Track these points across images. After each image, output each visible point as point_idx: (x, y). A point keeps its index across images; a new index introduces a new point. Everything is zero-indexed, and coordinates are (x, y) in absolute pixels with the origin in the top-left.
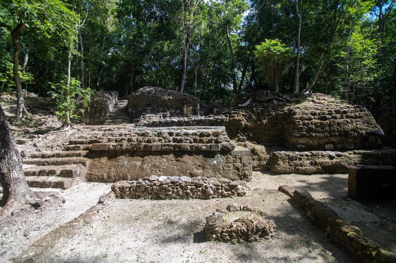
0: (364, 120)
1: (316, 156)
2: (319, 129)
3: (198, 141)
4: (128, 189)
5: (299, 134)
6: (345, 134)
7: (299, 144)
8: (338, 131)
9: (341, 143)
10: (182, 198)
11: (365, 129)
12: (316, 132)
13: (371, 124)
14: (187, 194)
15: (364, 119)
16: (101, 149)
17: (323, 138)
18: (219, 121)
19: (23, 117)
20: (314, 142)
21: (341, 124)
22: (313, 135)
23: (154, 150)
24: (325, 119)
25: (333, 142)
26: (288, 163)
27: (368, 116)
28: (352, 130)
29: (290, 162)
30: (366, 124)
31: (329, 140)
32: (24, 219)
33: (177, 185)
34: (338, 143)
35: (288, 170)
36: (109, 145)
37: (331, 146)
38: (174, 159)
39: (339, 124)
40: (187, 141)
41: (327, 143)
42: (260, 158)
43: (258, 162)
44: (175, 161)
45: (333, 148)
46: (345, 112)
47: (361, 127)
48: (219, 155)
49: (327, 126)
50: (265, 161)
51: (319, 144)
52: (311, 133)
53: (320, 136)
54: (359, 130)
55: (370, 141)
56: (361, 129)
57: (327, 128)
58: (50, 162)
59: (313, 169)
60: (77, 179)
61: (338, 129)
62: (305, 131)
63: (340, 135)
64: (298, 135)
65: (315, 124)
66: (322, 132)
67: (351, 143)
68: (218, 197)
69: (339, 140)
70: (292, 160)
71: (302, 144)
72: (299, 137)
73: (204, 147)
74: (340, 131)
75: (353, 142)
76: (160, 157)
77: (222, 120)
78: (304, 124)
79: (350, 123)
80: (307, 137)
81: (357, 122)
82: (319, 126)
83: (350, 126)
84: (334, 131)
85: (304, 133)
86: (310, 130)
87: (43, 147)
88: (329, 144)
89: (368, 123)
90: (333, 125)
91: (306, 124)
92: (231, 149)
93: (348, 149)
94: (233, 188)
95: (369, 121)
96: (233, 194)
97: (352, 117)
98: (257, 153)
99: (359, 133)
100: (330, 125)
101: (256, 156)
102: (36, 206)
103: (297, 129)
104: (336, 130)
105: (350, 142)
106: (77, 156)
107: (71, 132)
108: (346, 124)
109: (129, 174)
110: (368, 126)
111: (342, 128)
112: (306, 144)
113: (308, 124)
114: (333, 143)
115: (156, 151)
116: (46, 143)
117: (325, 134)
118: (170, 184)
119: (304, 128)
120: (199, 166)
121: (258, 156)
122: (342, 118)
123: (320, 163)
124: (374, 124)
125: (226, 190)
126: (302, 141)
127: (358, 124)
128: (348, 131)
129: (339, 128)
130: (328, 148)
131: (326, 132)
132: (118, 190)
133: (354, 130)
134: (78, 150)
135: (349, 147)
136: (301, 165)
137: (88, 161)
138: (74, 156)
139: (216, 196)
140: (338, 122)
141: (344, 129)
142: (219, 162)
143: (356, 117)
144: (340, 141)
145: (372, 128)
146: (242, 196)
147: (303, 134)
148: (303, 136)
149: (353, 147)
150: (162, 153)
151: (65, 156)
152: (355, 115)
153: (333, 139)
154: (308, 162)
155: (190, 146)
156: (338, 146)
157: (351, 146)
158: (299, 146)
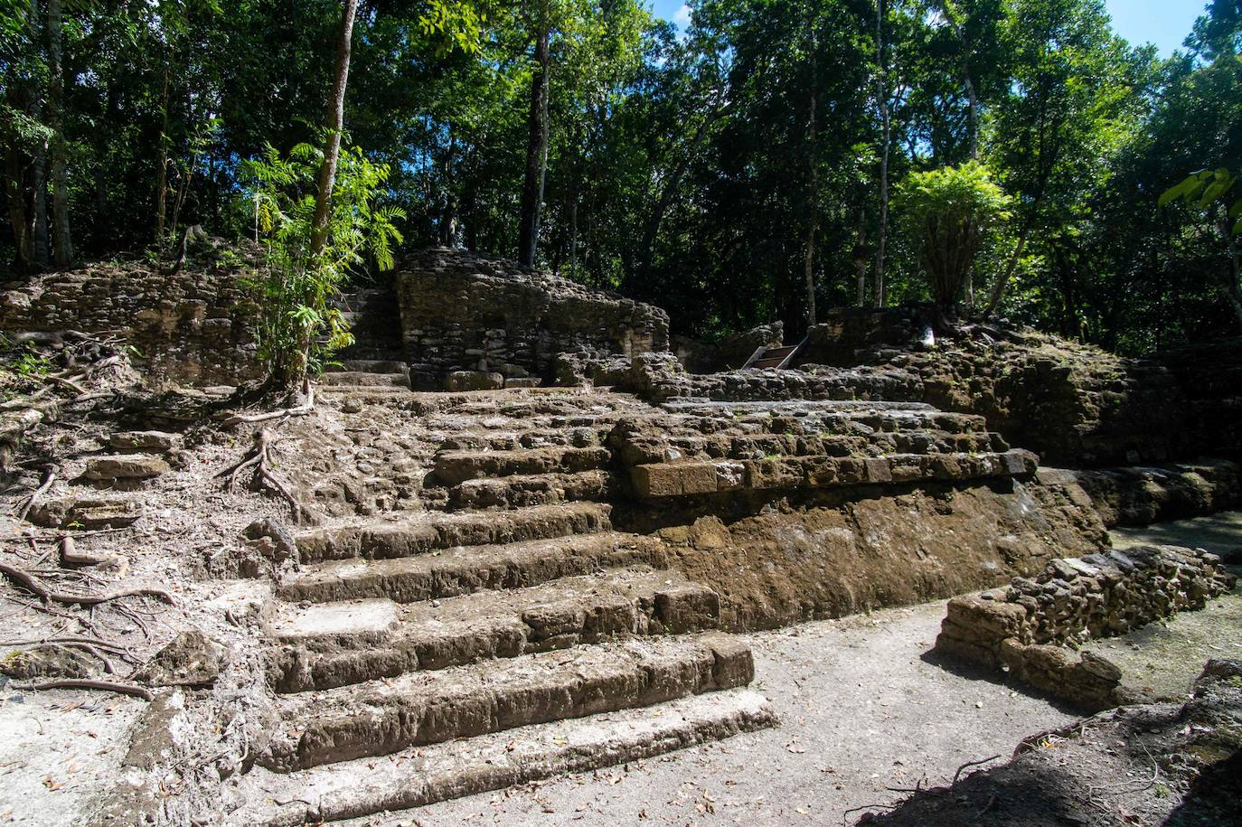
2: (1118, 413)
7: (1085, 451)
8: (1147, 420)
12: (1114, 419)
15: (1172, 391)
16: (691, 488)
21: (1148, 402)
22: (1110, 427)
23: (875, 480)
30: (1177, 404)
36: (719, 469)
49: (1129, 408)
51: (1117, 452)
58: (472, 576)
73: (988, 464)
74: (1150, 419)
76: (893, 502)
106: (576, 531)
112: (1095, 450)
115: (881, 484)
117: (1128, 427)
126: (1089, 442)
131: (1129, 420)
134: (539, 501)
138: (562, 533)
142: (1031, 507)
150: (891, 487)
151: (516, 538)
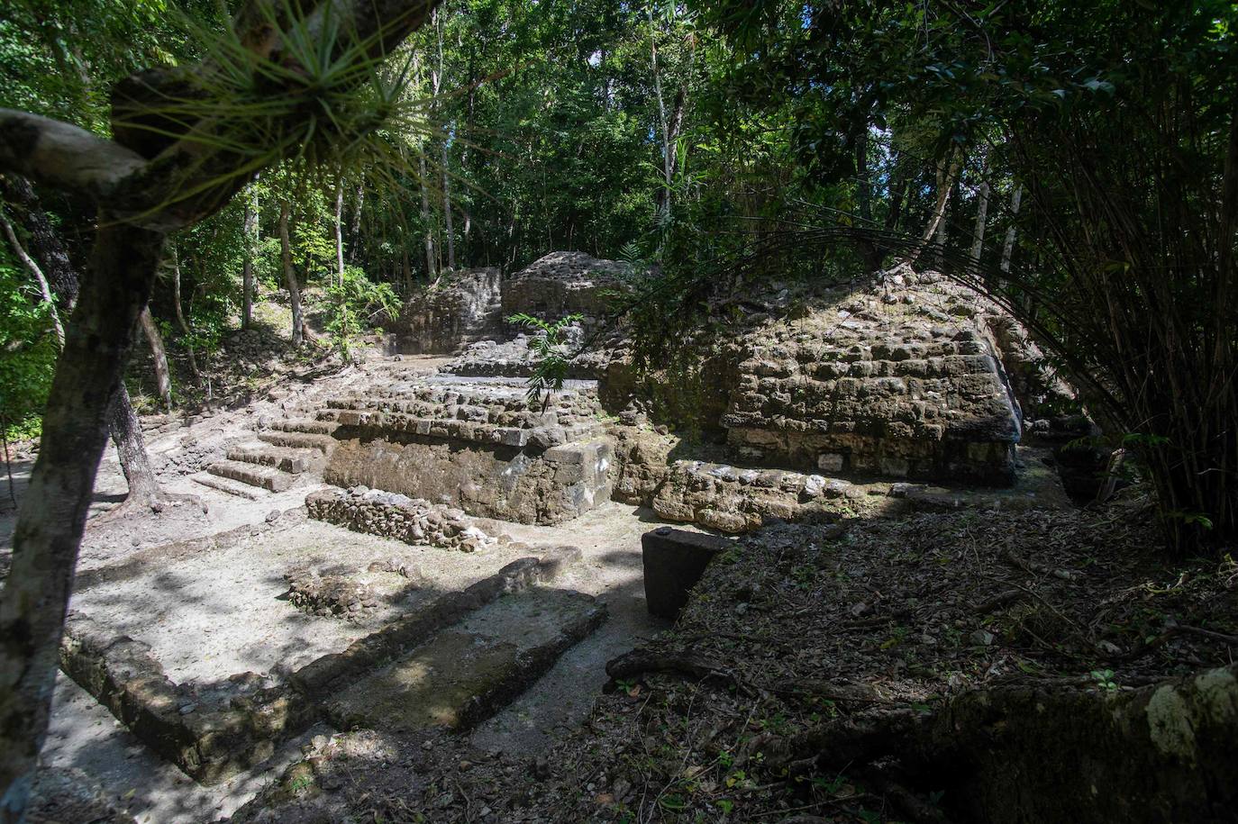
0: (954, 385)
1: (764, 486)
2: (801, 407)
3: (495, 419)
4: (327, 506)
5: (742, 416)
6: (875, 427)
7: (747, 444)
8: (854, 418)
9: (871, 454)
10: (383, 533)
11: (948, 417)
12: (790, 413)
13: (976, 401)
14: (390, 529)
15: (956, 381)
16: (350, 422)
17: (808, 433)
18: (586, 366)
19: (303, 343)
20: (787, 444)
21: (867, 394)
22: (778, 422)
23: (419, 433)
24: (825, 374)
25: (848, 448)
26: (685, 494)
27: (973, 372)
28: (897, 417)
29: (688, 492)
30: (957, 400)
31: (833, 441)
32: (135, 525)
33: (380, 510)
34: (861, 455)
35: (677, 514)
36: (361, 415)
37: (836, 461)
38: (446, 455)
39: (862, 394)
40: (476, 418)
41: (826, 450)
42: (645, 473)
43: (639, 481)
44: (447, 461)
45: (839, 468)
46: (900, 355)
47: (935, 409)
48: (522, 457)
49: (826, 399)
50: (656, 482)
51: (803, 453)
52: (774, 417)
53: (800, 426)
54: (922, 419)
55: (970, 456)
56: (929, 415)
57: (825, 405)
59: (736, 522)
60: (303, 476)
61: (855, 410)
62: (759, 409)
63: (858, 431)
64: (739, 419)
65: (792, 391)
66: (809, 417)
67: (902, 456)
68: (430, 544)
69: (866, 444)
70: (695, 489)
71: (756, 446)
72: (741, 425)
73: (497, 435)
74: (862, 417)
75: (908, 455)
76: (428, 448)
77: (593, 365)
78: (761, 389)
79: (901, 394)
80: (762, 427)
81: (926, 391)
82: (802, 398)
83: (899, 403)
84: (843, 417)
85: (758, 414)
86: (774, 407)
87: (295, 410)
88: (831, 455)
89: (966, 396)
90: (843, 397)
91: (767, 388)
92: (546, 444)
93: (888, 475)
94: (457, 531)
95: (970, 390)
96: (454, 545)
97: (916, 373)
98: (640, 458)
99: (918, 428)
100: (835, 396)
101: (639, 466)
102: (156, 511)
103: (740, 401)
104: (850, 412)
105: (898, 455)
106: (322, 433)
107: (354, 376)
108: (885, 397)
109: (375, 478)
110: (962, 408)
111: (867, 408)
112: (768, 446)
113: (773, 388)
114: (845, 452)
116: (300, 403)
117: (813, 424)
118: (370, 507)
119: (759, 400)
120: (481, 476)
121: (642, 467)
122: (882, 373)
123: (761, 508)
124: (987, 401)
125: (446, 534)
126: (756, 436)
127: (926, 399)
128: (885, 419)
129: (860, 408)
130: (825, 467)
131: (819, 415)
132: (314, 504)
133: (904, 417)
134: (331, 420)
135: (894, 471)
136: (715, 506)
137: (332, 444)
138: (319, 432)
139: (428, 542)
140: (862, 387)
141: (873, 410)
142: (516, 472)
143: (931, 372)
144: (866, 449)
145: (974, 413)
146: (466, 551)
147: (752, 416)
148: (751, 424)
149: (904, 472)
150: (432, 439)
151: (309, 432)
152: (929, 367)
153: (847, 440)
154: (738, 499)
155: (476, 431)
156: (858, 465)
157: (900, 467)
158: (745, 451)
